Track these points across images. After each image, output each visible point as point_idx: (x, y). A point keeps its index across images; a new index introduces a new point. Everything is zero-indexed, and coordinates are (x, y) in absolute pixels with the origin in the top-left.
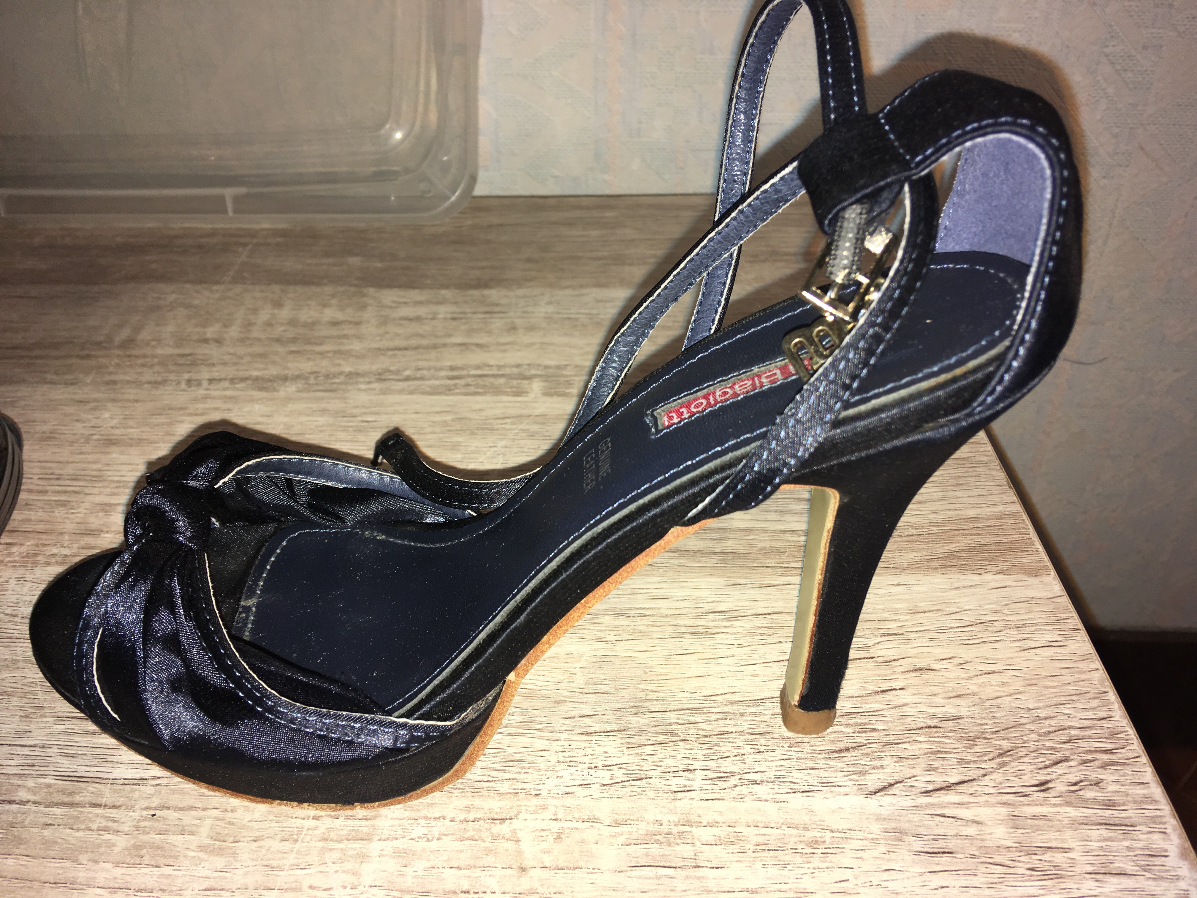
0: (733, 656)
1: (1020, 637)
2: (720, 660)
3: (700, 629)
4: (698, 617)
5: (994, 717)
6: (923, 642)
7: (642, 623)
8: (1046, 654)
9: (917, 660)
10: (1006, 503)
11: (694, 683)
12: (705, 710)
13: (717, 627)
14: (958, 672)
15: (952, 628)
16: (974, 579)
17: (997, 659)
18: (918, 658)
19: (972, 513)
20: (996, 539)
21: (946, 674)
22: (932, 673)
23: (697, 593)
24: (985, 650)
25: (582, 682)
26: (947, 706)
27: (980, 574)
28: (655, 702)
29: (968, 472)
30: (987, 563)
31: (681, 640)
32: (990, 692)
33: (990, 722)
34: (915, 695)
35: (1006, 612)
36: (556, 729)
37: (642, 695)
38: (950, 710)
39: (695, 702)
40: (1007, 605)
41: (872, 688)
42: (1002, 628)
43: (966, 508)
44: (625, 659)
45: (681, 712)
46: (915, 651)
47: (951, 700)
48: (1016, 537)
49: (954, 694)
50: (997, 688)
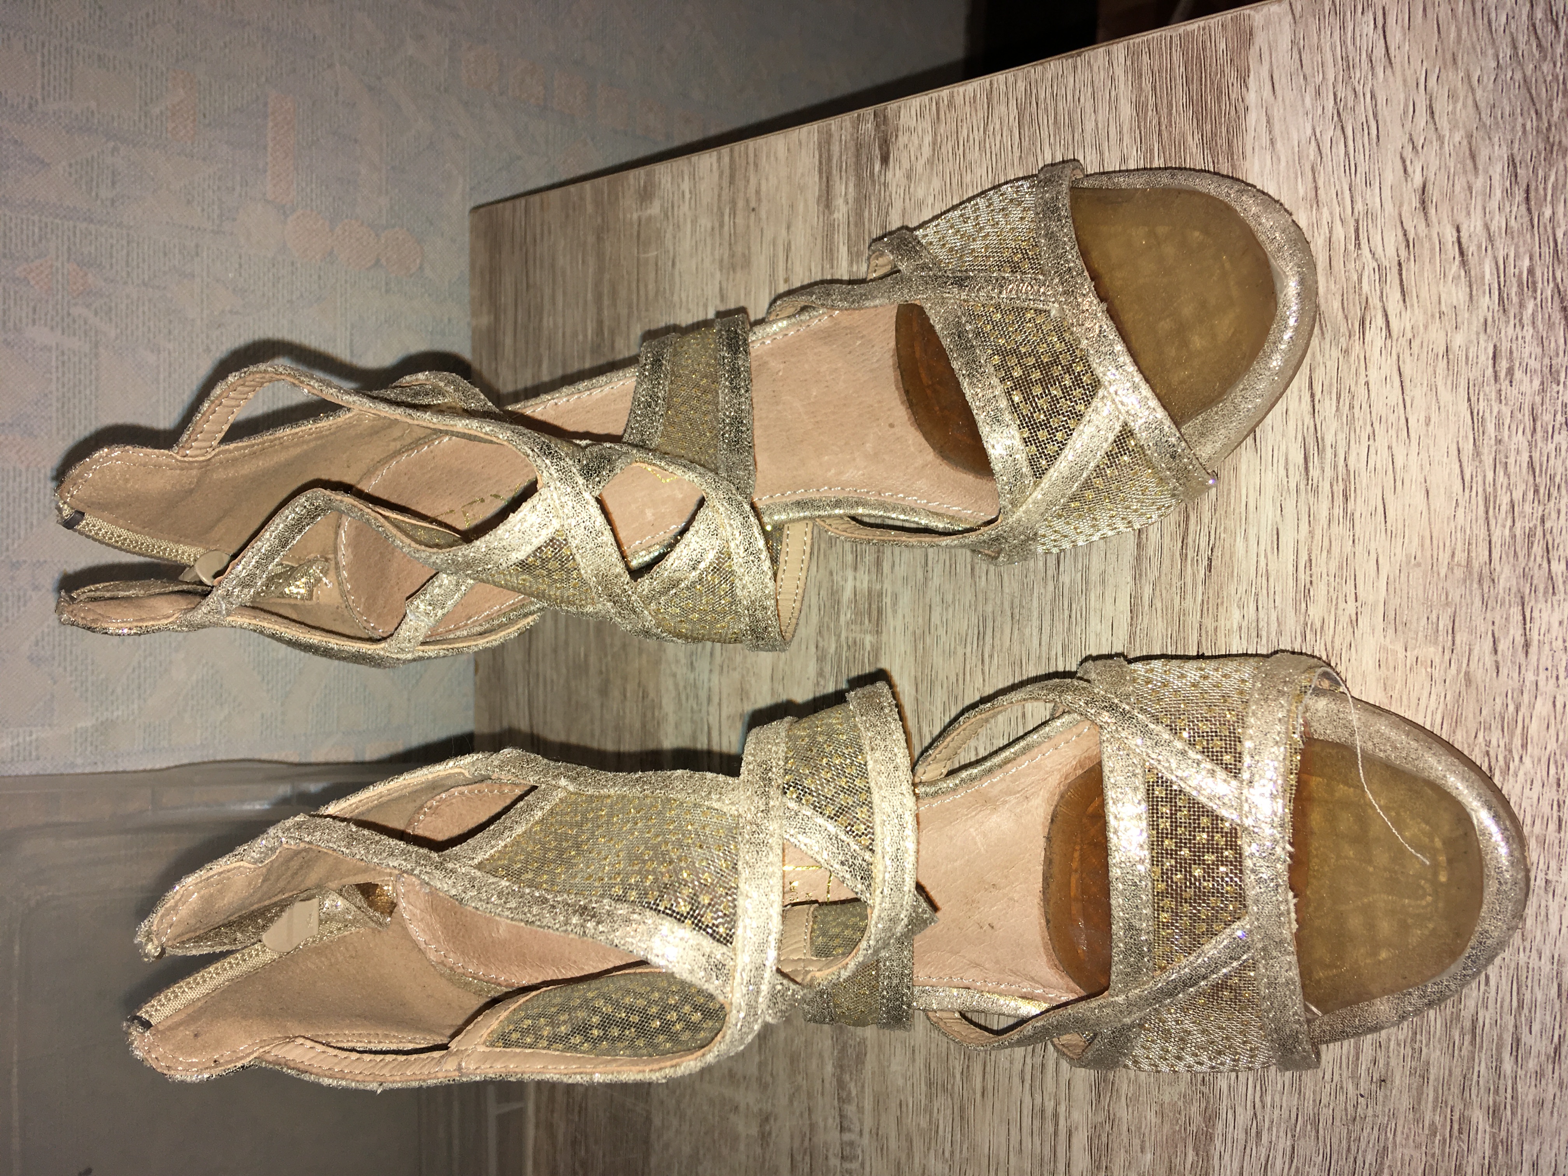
0: (1390, 448)
1: (1365, 65)
2: (1399, 463)
3: (1339, 488)
4: (1316, 491)
5: (1512, 114)
6: (1373, 195)
7: (1323, 565)
8: (1399, 35)
9: (1405, 207)
10: (1110, 63)
11: (1439, 502)
12: (1490, 490)
13: (1336, 467)
14: (1431, 154)
15: (1347, 154)
16: (1254, 119)
17: (1407, 100)
18: (1401, 205)
19: (1126, 111)
20: (1179, 82)
21: (1433, 169)
22: (1430, 186)
23: (1270, 489)
24: (1390, 115)
25: (1432, 649)
26: (1491, 172)
27: (1247, 109)
28: (1473, 554)
29: (1046, 110)
30: (1224, 98)
31: (1357, 515)
32: (1465, 114)
33: (1520, 120)
34: (1469, 213)
35: (1319, 79)
36: (1517, 685)
37: (1459, 573)
38: (1498, 170)
39: (1473, 501)
40: (1305, 78)
41: (1455, 267)
42: (1349, 88)
43: (1117, 117)
44: (1391, 590)
45: (1492, 522)
46: (1389, 206)
47: (1480, 167)
48: (1177, 56)
49: (1469, 162)
50: (1459, 105)
